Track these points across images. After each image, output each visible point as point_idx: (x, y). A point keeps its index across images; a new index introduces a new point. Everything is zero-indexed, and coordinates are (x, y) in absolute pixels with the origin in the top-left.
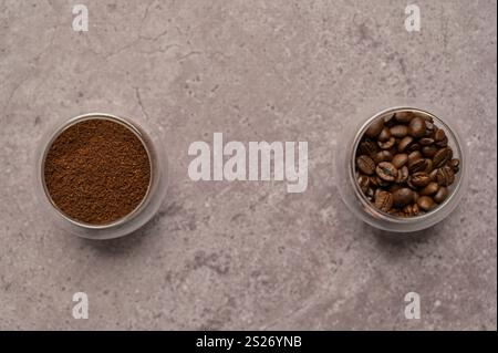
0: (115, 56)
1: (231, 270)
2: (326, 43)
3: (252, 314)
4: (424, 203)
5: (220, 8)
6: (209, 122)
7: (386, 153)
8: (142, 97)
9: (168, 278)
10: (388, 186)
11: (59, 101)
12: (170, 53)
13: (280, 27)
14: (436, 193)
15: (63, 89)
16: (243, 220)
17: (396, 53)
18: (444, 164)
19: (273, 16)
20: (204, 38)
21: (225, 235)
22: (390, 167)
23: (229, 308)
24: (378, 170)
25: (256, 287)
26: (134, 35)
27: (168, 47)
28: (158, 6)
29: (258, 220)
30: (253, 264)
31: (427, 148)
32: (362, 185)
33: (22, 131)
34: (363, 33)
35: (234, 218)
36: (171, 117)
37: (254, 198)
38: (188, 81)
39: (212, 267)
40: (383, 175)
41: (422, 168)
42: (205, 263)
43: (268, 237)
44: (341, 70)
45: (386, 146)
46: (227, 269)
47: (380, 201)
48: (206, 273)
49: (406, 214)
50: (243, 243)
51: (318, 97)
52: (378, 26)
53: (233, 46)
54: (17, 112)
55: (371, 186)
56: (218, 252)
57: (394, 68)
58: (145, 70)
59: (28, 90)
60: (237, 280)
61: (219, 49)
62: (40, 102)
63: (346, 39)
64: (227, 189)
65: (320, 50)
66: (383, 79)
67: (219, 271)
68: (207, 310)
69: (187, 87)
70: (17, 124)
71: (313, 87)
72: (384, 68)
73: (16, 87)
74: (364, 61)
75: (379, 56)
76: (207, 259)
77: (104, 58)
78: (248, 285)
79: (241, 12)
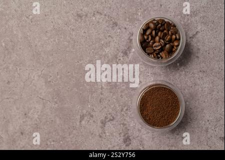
0: (23, 94)
1: (114, 116)
2: (73, 30)
3: (133, 122)
4: (176, 44)
5: (36, 52)
6: (66, 84)
7: (152, 41)
8: (42, 97)
9: (101, 137)
10: (162, 50)
11: (22, 122)
12: (36, 78)
13: (56, 39)
14: (176, 38)
15: (19, 118)
16: (103, 100)
17: (94, 11)
18: (170, 28)
19: (52, 38)
20: (40, 64)
21: (103, 109)
22: (157, 44)
23: (125, 126)
24: (154, 48)
25: (126, 113)
26: (22, 84)
27: (34, 77)
28: (20, 69)
29: (107, 95)
30: (119, 108)
31: (161, 28)
32: (154, 57)
33: (21, 140)
34: (80, 16)
35: (100, 102)
36: (55, 94)
37: (100, 91)
38: (49, 80)
39: (109, 121)
40: (157, 48)
41: (165, 35)
42: (106, 122)
43: (114, 97)
44: (85, 32)
45: (149, 40)
46: (113, 117)
47: (164, 56)
48: (109, 124)
49: (174, 52)
50: (110, 106)
51: (87, 46)
52: (81, 10)
53: (50, 58)
54: (15, 137)
55: (157, 54)
56: (106, 115)
57: (98, 16)
58: (35, 90)
59: (11, 128)
60: (119, 117)
61: (48, 62)
62: (18, 128)
63: (77, 23)
64: (90, 96)
65: (74, 33)
66: (98, 22)
67: (112, 120)
68: (120, 134)
69: (50, 82)
70: (18, 140)
71: (82, 45)
72: (95, 19)
73: (7, 131)
74: (88, 23)
75: (91, 17)
76: (105, 121)
77: (21, 98)
78: (123, 115)
79: (43, 47)
